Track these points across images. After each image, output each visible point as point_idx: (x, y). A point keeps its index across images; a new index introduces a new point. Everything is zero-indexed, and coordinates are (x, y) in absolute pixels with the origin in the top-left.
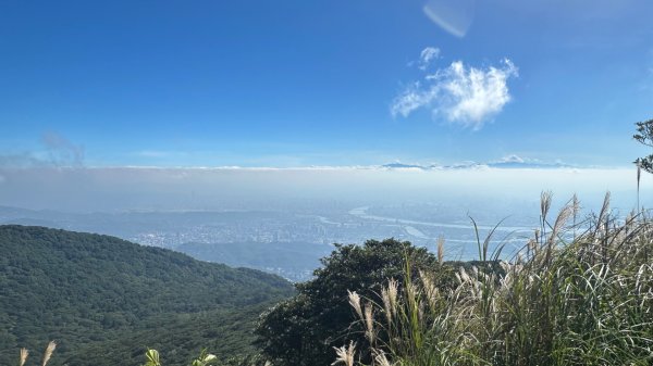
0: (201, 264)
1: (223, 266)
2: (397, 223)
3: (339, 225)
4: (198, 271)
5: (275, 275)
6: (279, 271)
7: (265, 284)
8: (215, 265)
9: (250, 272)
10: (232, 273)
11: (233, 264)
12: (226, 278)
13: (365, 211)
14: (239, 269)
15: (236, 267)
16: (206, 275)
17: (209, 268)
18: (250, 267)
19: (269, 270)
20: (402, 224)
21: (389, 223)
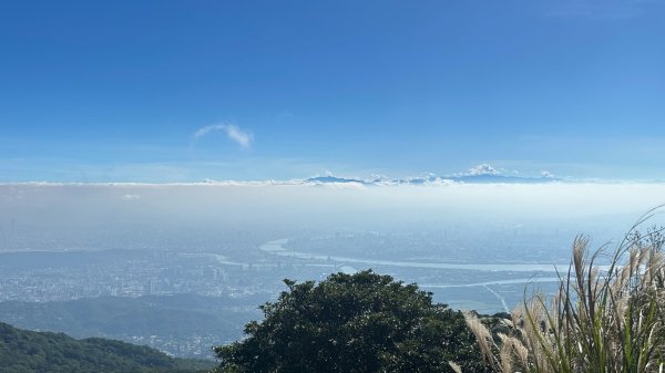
0: (26, 334)
1: (62, 337)
2: (329, 261)
3: (246, 266)
4: (21, 346)
5: (146, 347)
6: (153, 341)
7: (129, 362)
8: (49, 335)
9: (106, 344)
10: (75, 347)
11: (79, 332)
12: (69, 355)
13: (283, 246)
14: (88, 340)
15: (83, 337)
16: (33, 352)
17: (39, 341)
18: (105, 336)
19: (137, 340)
20: (335, 263)
21: (319, 261)
